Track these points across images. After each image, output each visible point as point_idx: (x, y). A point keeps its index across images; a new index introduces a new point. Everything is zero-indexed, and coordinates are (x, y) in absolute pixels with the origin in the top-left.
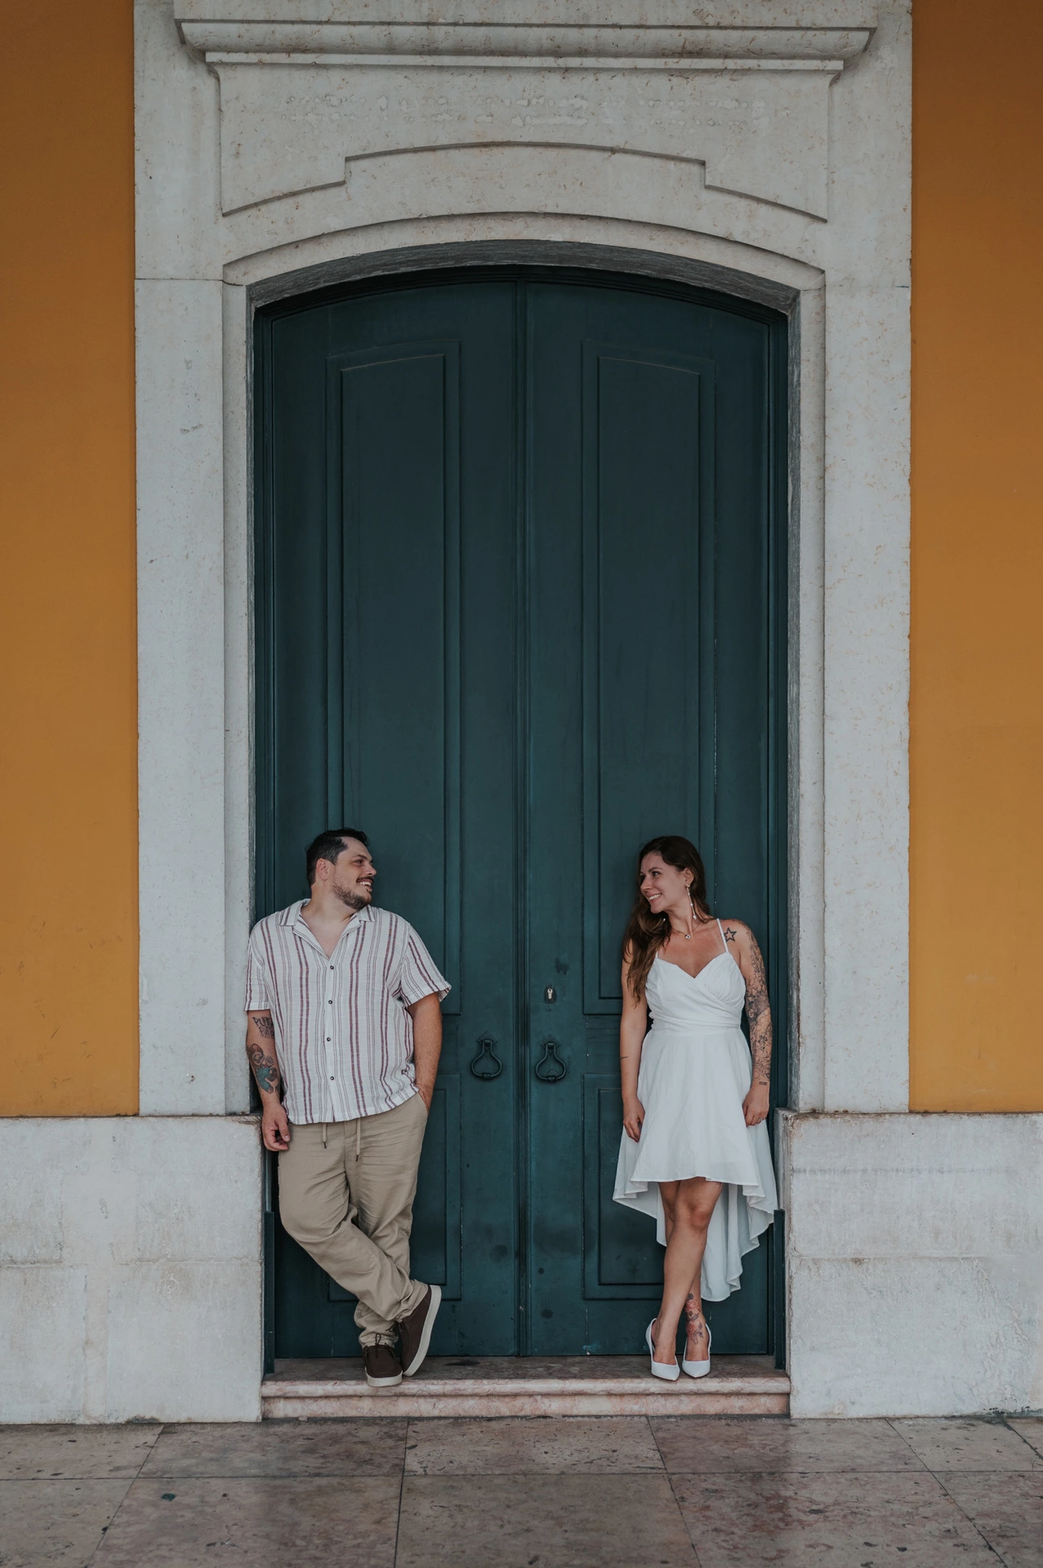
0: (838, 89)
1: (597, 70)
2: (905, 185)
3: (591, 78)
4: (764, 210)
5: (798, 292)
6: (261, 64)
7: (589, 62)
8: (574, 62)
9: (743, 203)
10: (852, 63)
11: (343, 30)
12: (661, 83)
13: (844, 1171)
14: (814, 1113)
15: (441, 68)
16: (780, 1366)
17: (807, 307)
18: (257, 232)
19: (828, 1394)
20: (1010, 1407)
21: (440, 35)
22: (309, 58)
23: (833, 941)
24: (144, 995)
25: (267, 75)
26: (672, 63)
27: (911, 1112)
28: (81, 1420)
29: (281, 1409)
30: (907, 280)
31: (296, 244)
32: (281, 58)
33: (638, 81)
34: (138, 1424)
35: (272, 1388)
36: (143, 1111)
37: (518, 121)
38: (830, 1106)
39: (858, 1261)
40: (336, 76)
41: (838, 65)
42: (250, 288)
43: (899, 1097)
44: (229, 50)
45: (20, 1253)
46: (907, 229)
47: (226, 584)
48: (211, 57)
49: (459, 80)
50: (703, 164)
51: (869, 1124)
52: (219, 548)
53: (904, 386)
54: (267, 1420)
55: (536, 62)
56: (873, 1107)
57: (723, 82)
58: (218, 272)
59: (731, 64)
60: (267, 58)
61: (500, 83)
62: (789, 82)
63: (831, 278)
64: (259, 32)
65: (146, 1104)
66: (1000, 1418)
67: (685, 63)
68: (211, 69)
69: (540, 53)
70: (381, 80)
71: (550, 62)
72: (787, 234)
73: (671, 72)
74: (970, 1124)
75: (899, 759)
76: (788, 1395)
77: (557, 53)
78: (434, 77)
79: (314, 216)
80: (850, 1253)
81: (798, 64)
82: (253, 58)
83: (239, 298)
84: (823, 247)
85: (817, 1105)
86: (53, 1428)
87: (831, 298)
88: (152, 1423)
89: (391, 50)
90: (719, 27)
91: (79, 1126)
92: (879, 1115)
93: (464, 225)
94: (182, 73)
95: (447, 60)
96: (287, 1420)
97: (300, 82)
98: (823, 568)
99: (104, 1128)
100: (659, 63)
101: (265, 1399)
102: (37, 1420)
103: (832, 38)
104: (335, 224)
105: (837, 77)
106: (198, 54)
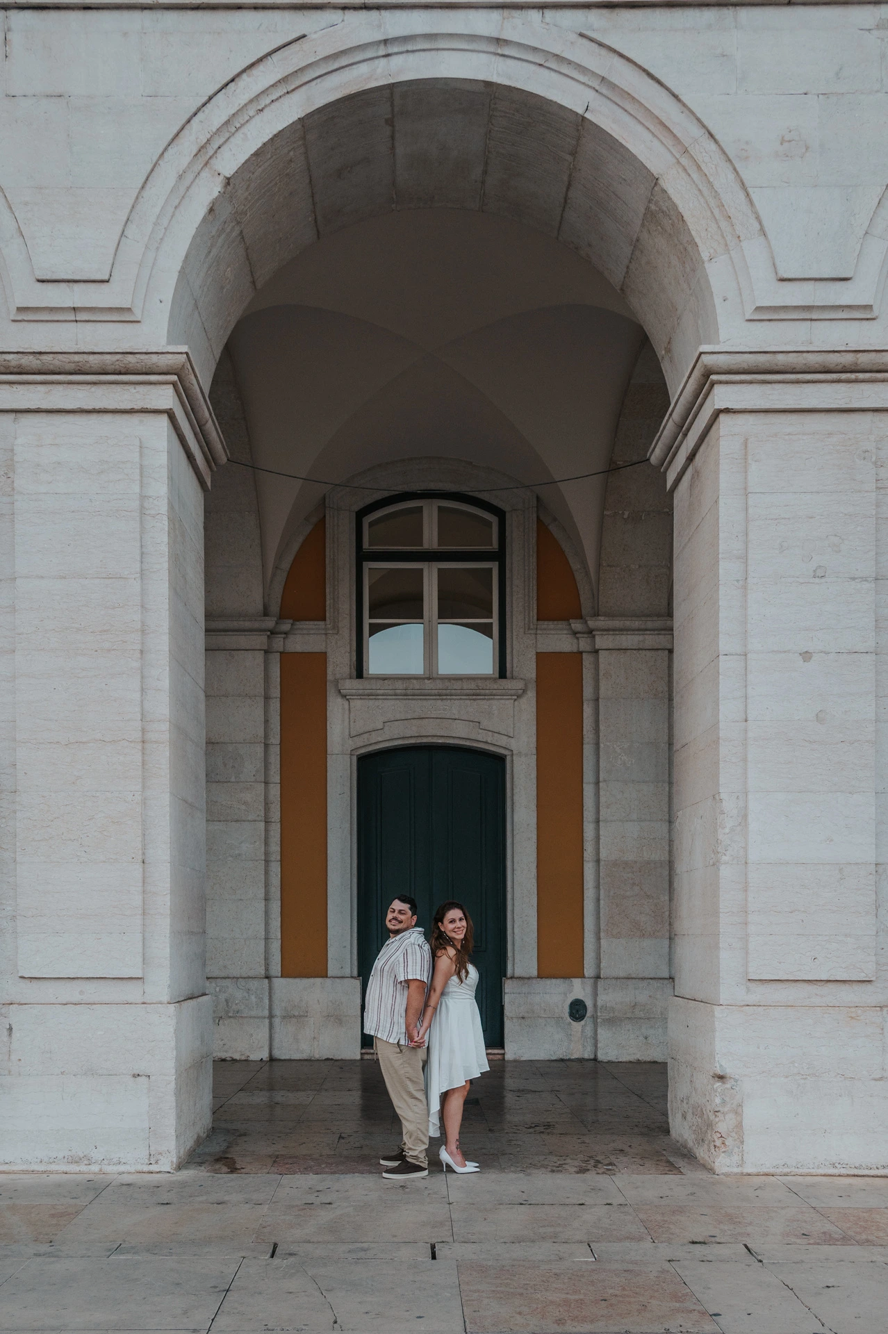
0: (516, 703)
1: (451, 699)
2: (535, 728)
3: (449, 701)
4: (496, 735)
5: (506, 756)
6: (361, 699)
7: (449, 697)
8: (445, 697)
9: (490, 733)
10: (519, 696)
11: (383, 691)
12: (468, 702)
13: (519, 993)
14: (511, 978)
15: (409, 699)
16: (502, 1046)
17: (508, 759)
18: (359, 742)
19: (515, 1054)
20: (565, 1058)
21: (409, 692)
22: (374, 697)
23: (516, 931)
24: (329, 945)
25: (363, 701)
26: (471, 697)
27: (538, 977)
28: (313, 1059)
29: (367, 1057)
30: (535, 752)
31: (370, 745)
32: (367, 697)
33: (461, 701)
34: (327, 1059)
35: (364, 1051)
36: (329, 976)
37: (429, 712)
38: (516, 975)
39: (523, 1018)
40: (380, 701)
41: (516, 697)
42: (357, 756)
43: (535, 973)
44: (352, 696)
45: (297, 1014)
46: (535, 739)
47: (351, 834)
48: (348, 697)
49: (413, 702)
50: (479, 723)
51: (526, 981)
52: (349, 825)
53: (535, 781)
54: (362, 1059)
55: (434, 697)
56: (528, 976)
57: (485, 701)
58: (349, 752)
59: (486, 697)
60: (362, 697)
61: (425, 703)
62: (503, 701)
63: (514, 752)
64: (361, 692)
65: (330, 973)
66: (562, 1060)
67: (474, 697)
68: (348, 700)
69: (435, 695)
70: (393, 702)
71: (438, 697)
72: (503, 741)
73: (470, 699)
74: (554, 981)
75: (534, 881)
76: (504, 1054)
77: (440, 695)
78: (407, 701)
79: (375, 738)
80: (521, 1015)
81: (505, 697)
82: (359, 697)
83: (355, 759)
84: (513, 744)
85: (512, 975)
86: (306, 1060)
87: (514, 758)
88: (332, 1059)
89: (396, 695)
90: (483, 689)
91: (312, 980)
92: (529, 978)
93: (416, 739)
94: (339, 700)
95: (410, 697)
96: (368, 1060)
97: (371, 702)
98: (513, 830)
99: (318, 980)
100: (467, 697)
101: (362, 1054)
102: (301, 1058)
103: (513, 692)
104: (380, 739)
105: (515, 700)
106: (344, 696)
